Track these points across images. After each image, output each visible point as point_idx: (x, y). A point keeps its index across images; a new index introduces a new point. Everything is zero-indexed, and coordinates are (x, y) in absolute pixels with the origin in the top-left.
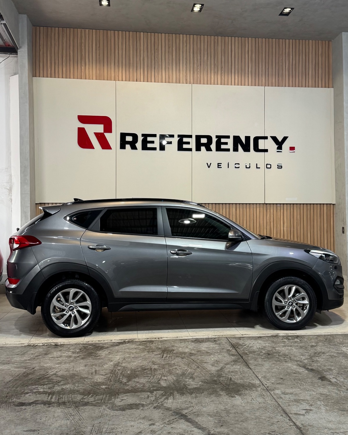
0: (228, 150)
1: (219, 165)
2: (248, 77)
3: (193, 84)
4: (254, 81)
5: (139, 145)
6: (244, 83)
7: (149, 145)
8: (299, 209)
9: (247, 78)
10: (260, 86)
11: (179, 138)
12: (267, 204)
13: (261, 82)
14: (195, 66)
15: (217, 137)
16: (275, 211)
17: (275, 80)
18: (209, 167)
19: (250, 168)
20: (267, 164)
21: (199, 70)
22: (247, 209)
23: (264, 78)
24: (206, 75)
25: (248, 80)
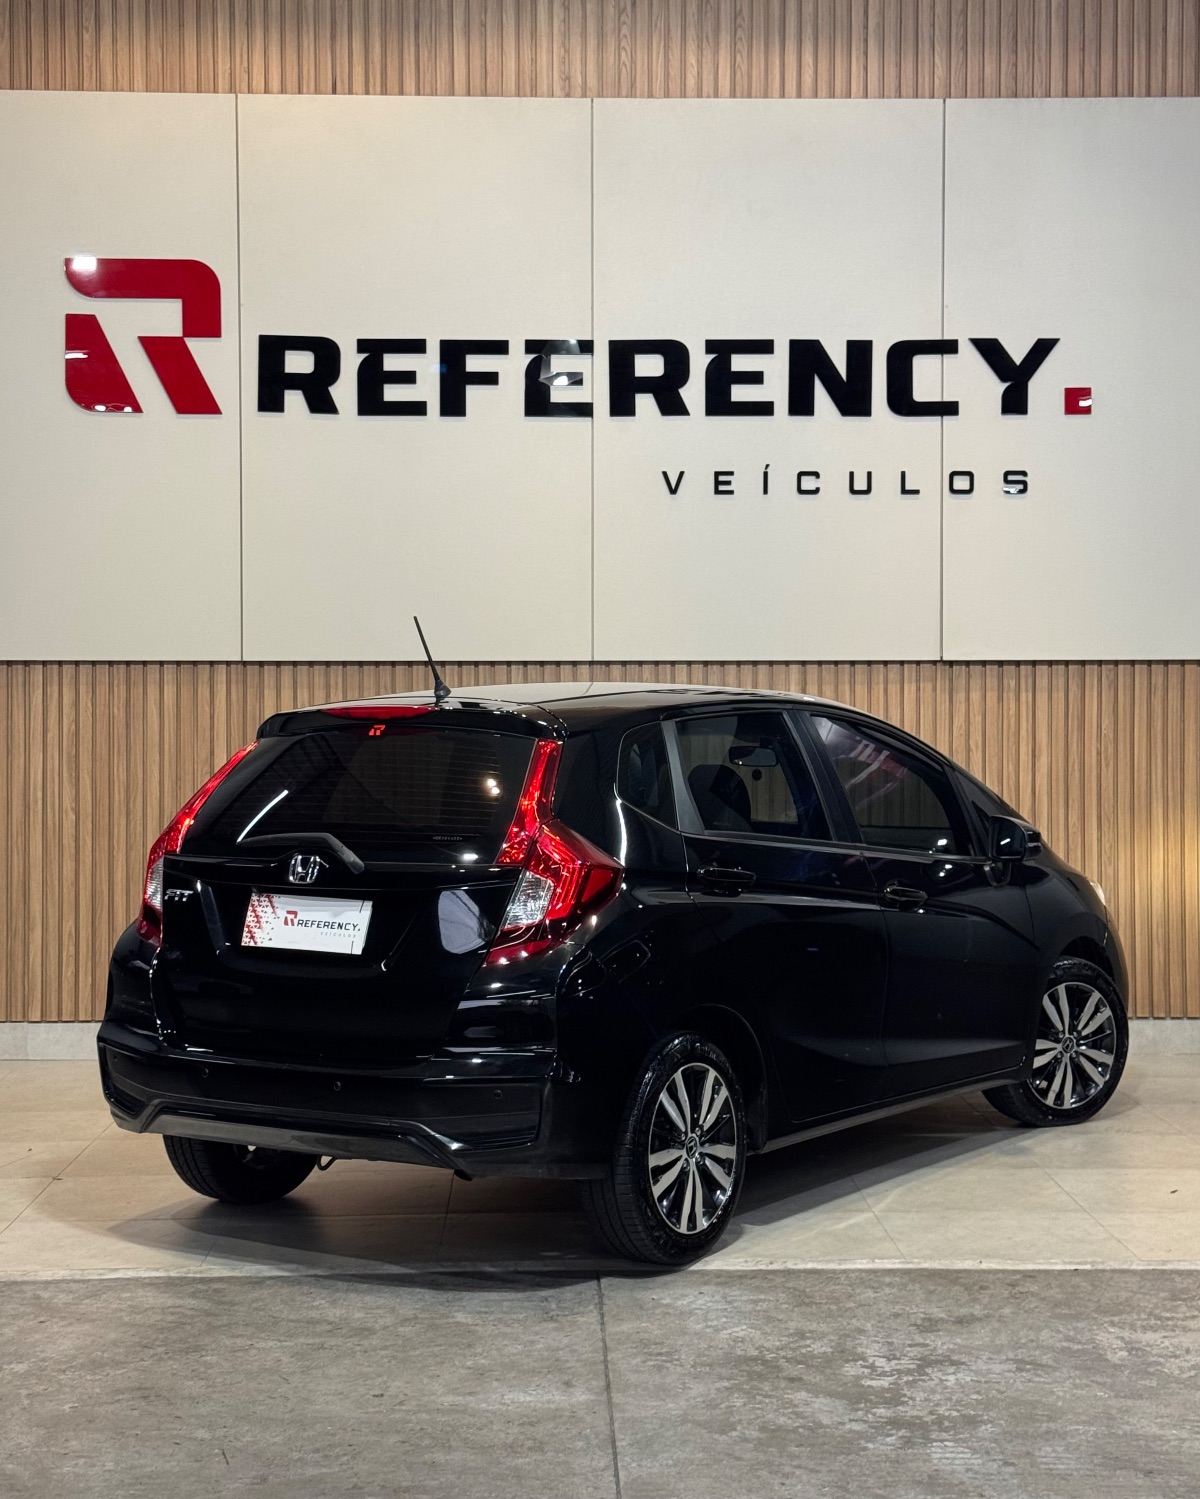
0: (765, 409)
1: (721, 483)
2: (862, 56)
3: (595, 100)
4: (891, 71)
5: (345, 390)
6: (845, 85)
7: (393, 393)
8: (1110, 686)
9: (857, 61)
10: (923, 97)
11: (532, 356)
12: (951, 663)
13: (927, 79)
14: (611, 11)
15: (711, 346)
16: (992, 696)
17: (995, 65)
18: (673, 491)
19: (868, 491)
20: (953, 475)
21: (625, 30)
22: (858, 688)
23: (941, 58)
24: (659, 53)
25: (866, 69)
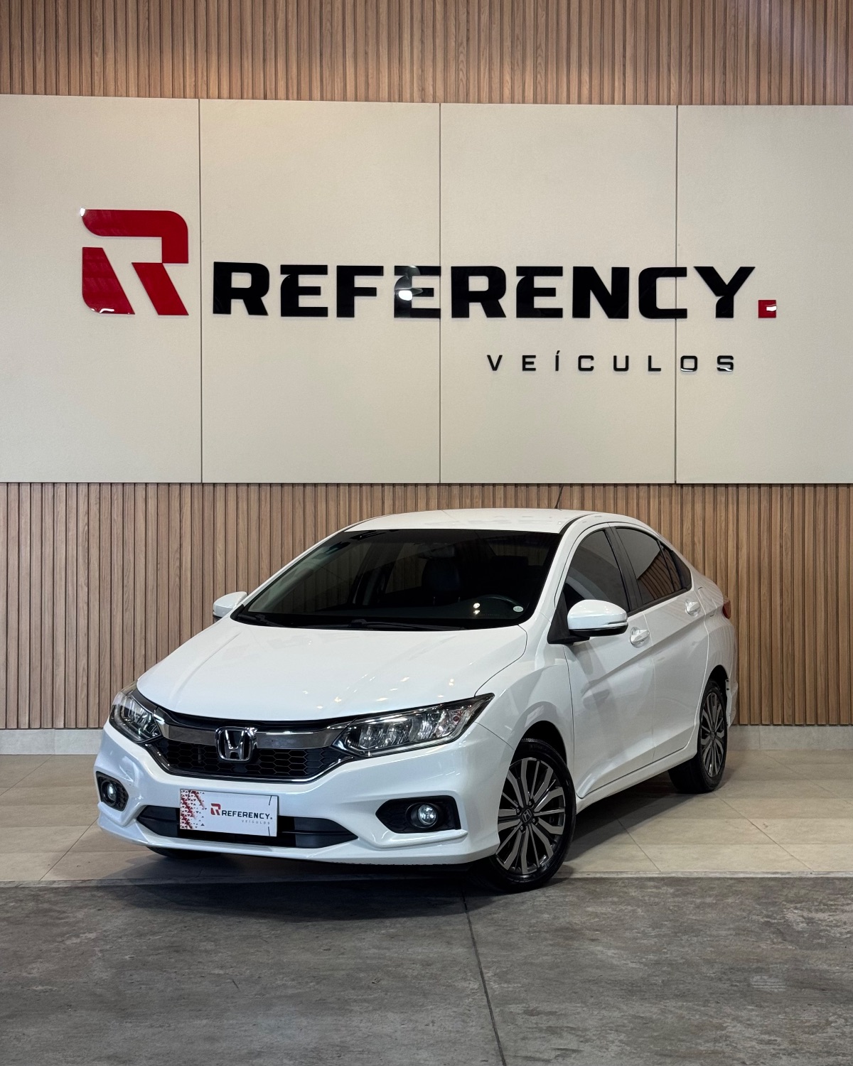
0: (557, 313)
1: (527, 363)
2: (622, 77)
3: (442, 104)
5: (272, 300)
6: (610, 96)
7: (305, 301)
8: (788, 501)
9: (619, 78)
10: (663, 104)
11: (399, 277)
12: (682, 485)
13: (665, 91)
14: (452, 44)
15: (521, 271)
16: (709, 508)
17: (711, 82)
18: (495, 368)
20: (683, 358)
23: (675, 79)
24: (485, 73)
25: (624, 85)
